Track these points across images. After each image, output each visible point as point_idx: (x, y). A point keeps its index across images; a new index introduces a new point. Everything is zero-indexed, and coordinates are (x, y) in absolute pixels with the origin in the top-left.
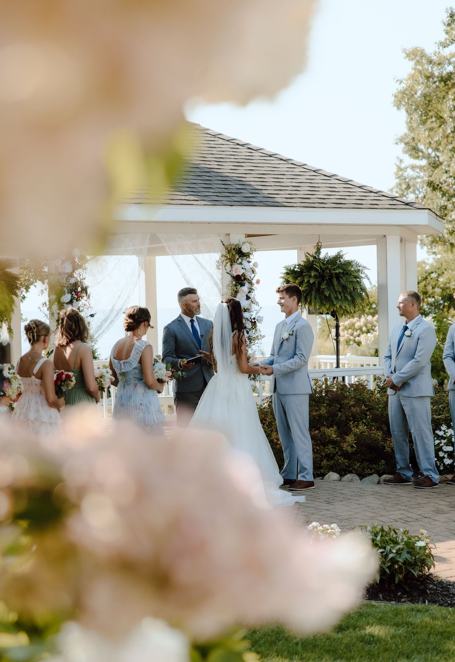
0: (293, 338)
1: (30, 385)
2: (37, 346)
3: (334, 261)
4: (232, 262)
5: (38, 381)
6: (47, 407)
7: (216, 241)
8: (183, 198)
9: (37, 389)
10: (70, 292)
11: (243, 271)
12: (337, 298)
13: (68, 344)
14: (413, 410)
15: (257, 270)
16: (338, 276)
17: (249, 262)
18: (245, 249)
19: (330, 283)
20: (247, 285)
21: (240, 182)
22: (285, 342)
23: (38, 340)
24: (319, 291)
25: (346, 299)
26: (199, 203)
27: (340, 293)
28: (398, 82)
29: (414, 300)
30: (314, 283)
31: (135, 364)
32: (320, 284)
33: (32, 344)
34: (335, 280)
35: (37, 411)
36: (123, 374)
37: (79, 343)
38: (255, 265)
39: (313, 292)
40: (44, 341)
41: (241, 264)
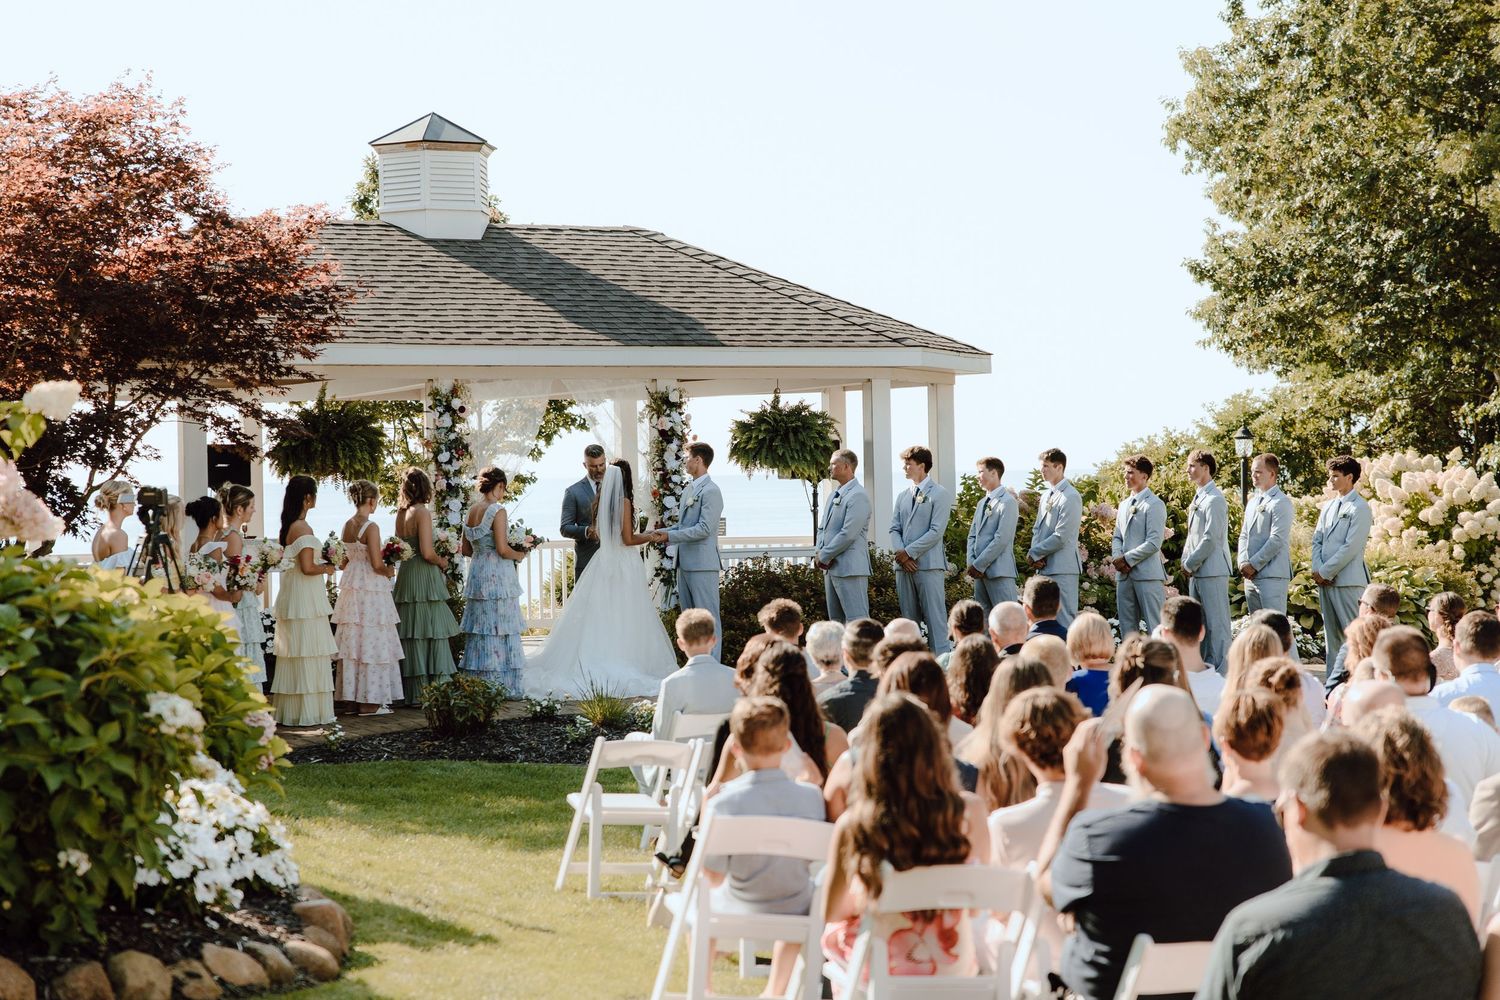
0: (698, 505)
1: (356, 550)
2: (362, 508)
3: (797, 411)
4: (659, 413)
5: (363, 546)
6: (373, 574)
7: (640, 387)
8: (592, 337)
9: (363, 555)
10: (449, 449)
11: (672, 424)
12: (792, 458)
13: (408, 507)
14: (844, 591)
15: (691, 423)
16: (796, 431)
17: (681, 414)
18: (674, 398)
19: (785, 439)
20: (676, 442)
21: (680, 316)
22: (690, 510)
23: (364, 502)
24: (771, 449)
25: (805, 459)
26: (612, 343)
27: (797, 451)
28: (1170, 108)
29: (848, 461)
30: (764, 439)
31: (487, 531)
32: (772, 440)
33: (358, 506)
34: (791, 435)
35: (362, 579)
36: (476, 542)
37: (419, 506)
38: (689, 417)
39: (764, 450)
40: (371, 504)
41: (669, 415)
